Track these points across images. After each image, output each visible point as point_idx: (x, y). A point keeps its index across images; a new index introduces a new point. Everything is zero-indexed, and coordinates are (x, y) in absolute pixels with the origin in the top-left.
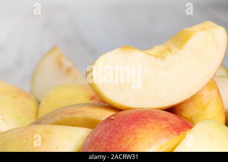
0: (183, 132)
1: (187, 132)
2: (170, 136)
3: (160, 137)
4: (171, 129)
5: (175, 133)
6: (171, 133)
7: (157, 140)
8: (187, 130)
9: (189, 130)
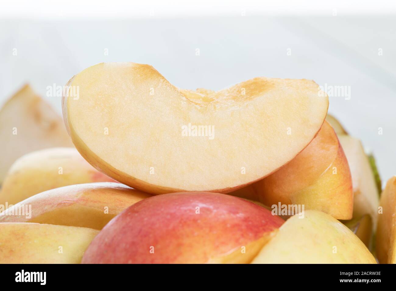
0: (265, 234)
1: (272, 234)
2: (242, 240)
3: (223, 243)
4: (244, 227)
5: (251, 235)
6: (242, 235)
7: (218, 247)
8: (272, 230)
9: (276, 230)
